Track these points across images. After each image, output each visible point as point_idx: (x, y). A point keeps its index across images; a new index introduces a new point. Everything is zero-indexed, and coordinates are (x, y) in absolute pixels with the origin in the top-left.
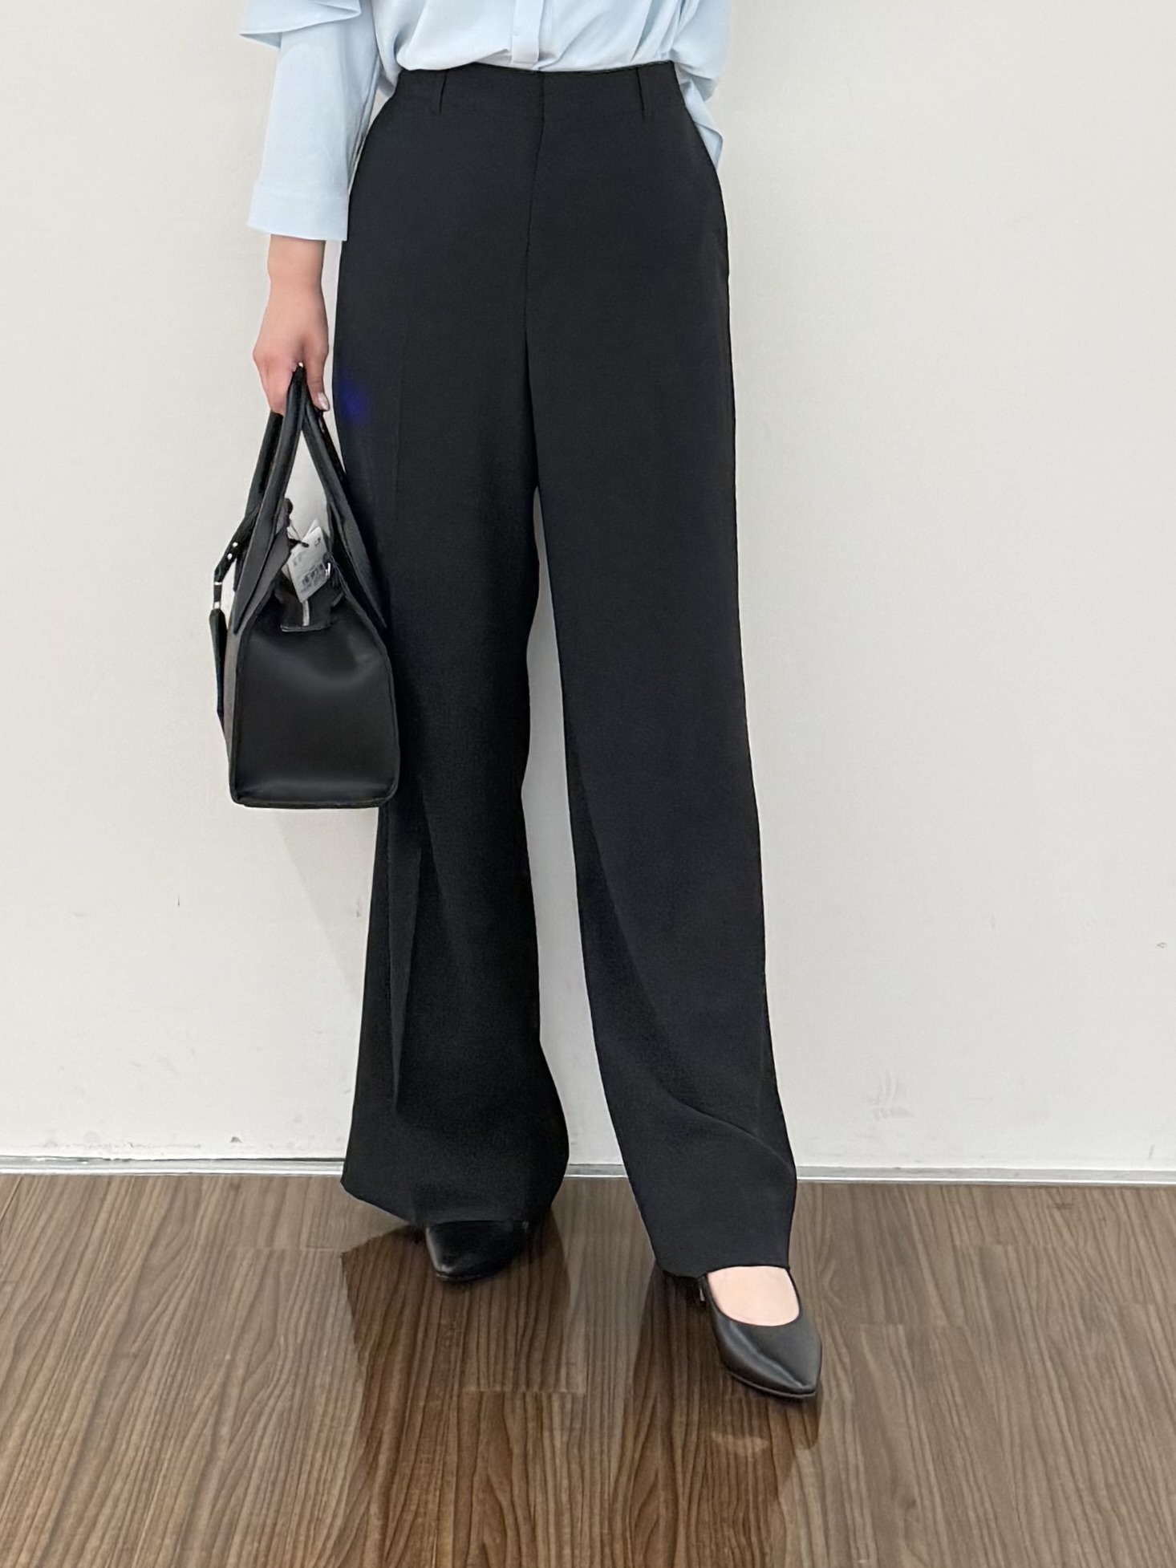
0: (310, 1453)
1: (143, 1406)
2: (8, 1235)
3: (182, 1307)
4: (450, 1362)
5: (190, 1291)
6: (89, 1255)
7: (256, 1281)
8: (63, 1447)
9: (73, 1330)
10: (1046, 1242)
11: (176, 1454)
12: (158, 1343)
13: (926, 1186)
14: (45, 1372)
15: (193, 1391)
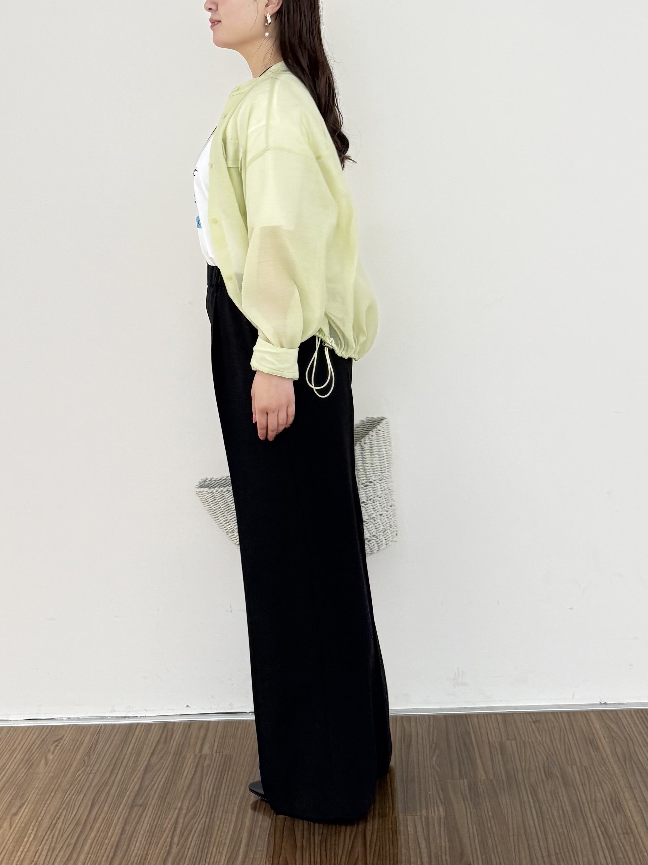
0: (211, 848)
1: (143, 829)
2: (93, 752)
3: (161, 783)
6: (125, 761)
7: (194, 769)
8: (107, 849)
9: (116, 794)
10: (529, 739)
11: (154, 852)
12: (151, 799)
14: (103, 815)
15: (164, 821)
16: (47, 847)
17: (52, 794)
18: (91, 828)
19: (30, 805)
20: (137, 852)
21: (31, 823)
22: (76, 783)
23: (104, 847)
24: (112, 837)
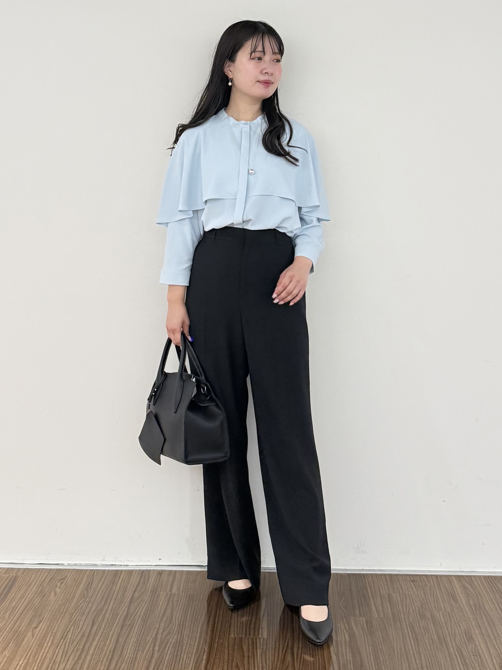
0: (182, 655)
1: (132, 641)
2: (90, 588)
3: (143, 610)
4: (226, 628)
5: (146, 605)
6: (115, 595)
7: (166, 603)
8: (107, 653)
10: (408, 592)
11: (141, 655)
12: (136, 621)
13: (372, 575)
15: (147, 636)
16: (61, 650)
17: (62, 615)
18: (93, 639)
19: (46, 622)
20: (129, 656)
21: (48, 634)
22: (79, 608)
23: (104, 651)
24: (109, 645)
